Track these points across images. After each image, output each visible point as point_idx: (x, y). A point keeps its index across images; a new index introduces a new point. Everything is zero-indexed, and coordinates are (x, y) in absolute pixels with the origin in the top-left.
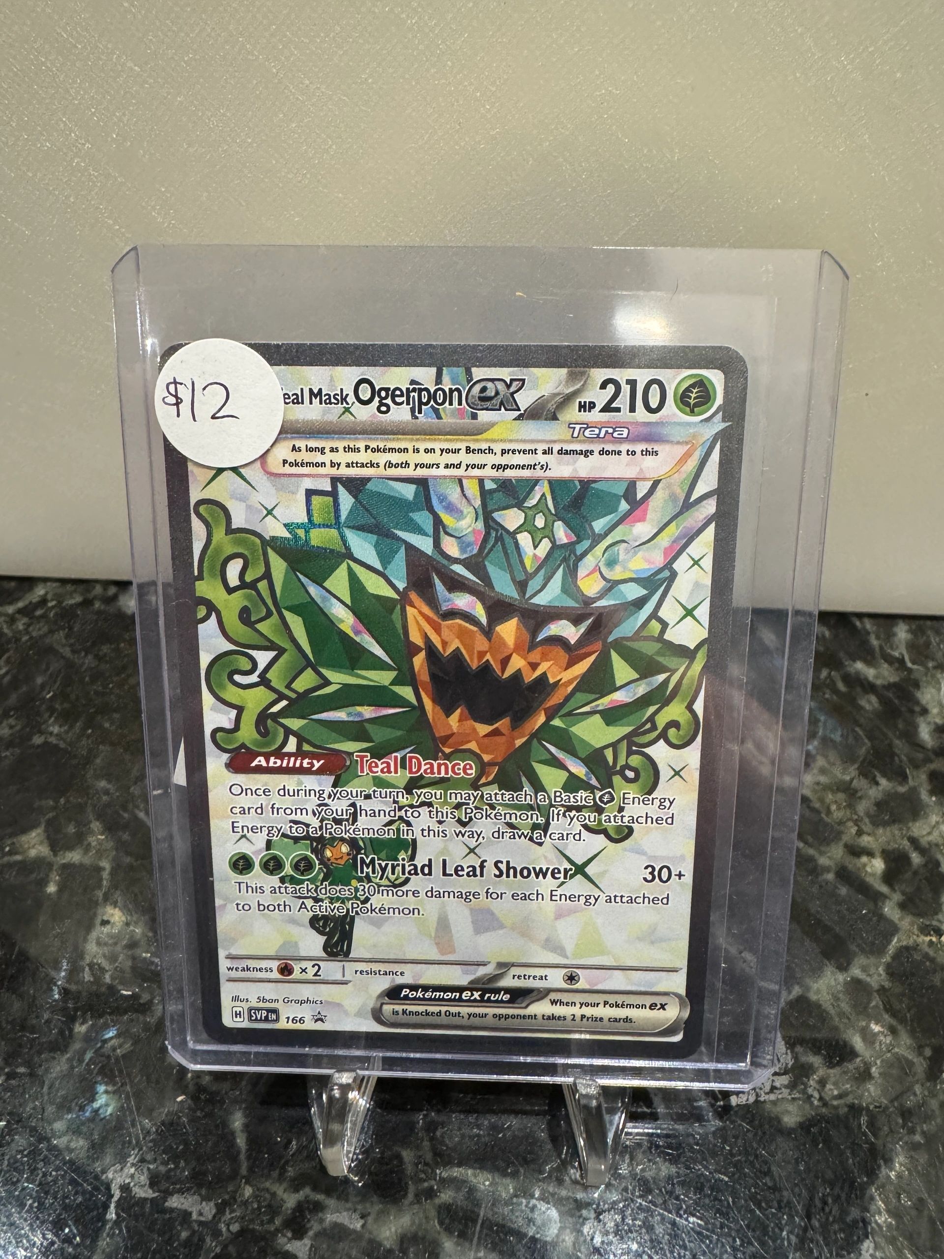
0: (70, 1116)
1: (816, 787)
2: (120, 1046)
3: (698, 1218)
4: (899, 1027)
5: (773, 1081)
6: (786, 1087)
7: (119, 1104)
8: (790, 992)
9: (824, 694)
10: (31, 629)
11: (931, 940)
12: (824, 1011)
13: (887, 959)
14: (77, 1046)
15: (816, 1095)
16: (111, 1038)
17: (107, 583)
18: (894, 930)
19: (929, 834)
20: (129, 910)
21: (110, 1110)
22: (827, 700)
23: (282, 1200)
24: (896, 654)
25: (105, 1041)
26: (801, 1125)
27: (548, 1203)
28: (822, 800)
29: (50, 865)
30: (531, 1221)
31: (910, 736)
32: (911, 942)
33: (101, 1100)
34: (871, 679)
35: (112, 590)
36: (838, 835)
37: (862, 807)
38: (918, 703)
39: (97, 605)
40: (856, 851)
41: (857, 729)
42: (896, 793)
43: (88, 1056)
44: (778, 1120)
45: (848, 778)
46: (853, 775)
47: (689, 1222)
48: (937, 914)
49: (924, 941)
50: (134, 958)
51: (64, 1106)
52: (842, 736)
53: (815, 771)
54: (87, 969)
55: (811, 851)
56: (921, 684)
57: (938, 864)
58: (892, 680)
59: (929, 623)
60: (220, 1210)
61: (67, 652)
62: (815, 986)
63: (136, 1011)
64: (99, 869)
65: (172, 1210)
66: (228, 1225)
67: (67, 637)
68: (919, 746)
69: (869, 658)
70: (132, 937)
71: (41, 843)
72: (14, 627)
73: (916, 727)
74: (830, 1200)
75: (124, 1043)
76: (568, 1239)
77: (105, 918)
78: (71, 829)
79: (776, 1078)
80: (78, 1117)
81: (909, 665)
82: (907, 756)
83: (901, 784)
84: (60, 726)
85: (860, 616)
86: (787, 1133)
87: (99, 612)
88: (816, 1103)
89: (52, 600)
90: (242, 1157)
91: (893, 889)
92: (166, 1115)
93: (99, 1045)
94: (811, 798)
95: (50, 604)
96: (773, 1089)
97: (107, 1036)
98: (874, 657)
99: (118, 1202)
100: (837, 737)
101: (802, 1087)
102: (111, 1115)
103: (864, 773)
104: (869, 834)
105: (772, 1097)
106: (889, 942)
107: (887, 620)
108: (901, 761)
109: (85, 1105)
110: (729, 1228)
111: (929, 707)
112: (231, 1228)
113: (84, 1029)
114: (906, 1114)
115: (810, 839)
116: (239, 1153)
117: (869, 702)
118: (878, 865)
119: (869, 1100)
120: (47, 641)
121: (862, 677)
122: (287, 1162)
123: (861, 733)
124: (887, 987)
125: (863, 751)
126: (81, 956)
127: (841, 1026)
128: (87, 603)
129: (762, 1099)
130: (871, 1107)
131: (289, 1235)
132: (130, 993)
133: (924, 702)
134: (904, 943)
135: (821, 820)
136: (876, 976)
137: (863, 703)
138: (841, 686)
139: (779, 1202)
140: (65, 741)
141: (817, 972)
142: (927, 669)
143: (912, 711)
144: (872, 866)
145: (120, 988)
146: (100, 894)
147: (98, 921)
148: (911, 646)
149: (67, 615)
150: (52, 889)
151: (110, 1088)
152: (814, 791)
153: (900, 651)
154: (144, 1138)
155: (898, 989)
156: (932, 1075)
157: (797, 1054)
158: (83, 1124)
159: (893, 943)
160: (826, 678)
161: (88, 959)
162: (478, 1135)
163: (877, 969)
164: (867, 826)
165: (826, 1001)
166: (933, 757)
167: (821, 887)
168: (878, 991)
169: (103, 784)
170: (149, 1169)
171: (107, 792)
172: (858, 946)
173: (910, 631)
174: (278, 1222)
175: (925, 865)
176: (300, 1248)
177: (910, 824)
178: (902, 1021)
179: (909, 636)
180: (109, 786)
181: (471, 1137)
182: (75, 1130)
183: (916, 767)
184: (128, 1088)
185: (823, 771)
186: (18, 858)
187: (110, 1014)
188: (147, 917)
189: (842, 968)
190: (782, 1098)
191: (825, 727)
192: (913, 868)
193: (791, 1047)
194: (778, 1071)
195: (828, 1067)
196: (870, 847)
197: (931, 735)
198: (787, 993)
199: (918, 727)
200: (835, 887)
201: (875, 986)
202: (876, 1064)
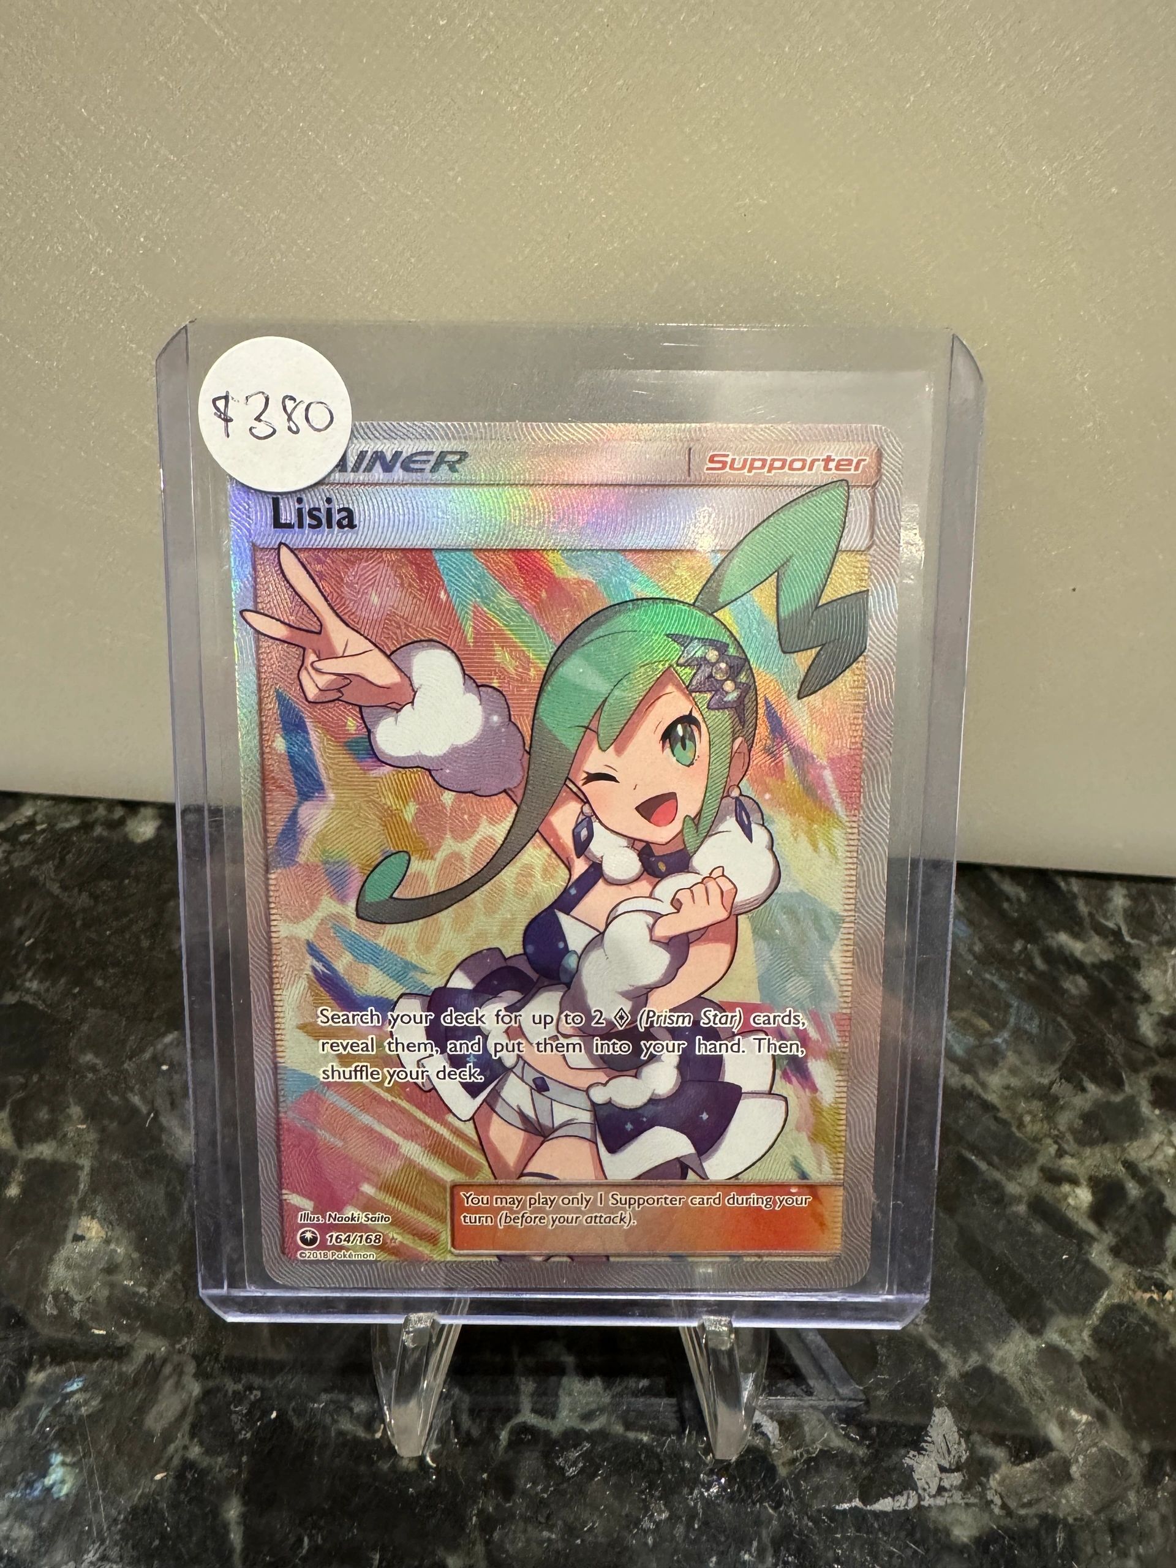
0: (13, 1495)
1: (1006, 1093)
2: (86, 1402)
4: (1108, 1411)
5: (941, 1479)
6: (959, 1488)
7: (79, 1482)
8: (965, 1361)
9: (1018, 972)
10: (12, 857)
11: (1151, 1297)
12: (1010, 1387)
13: (1093, 1320)
14: (29, 1400)
15: (998, 1501)
16: (73, 1393)
17: (112, 804)
18: (1102, 1281)
19: (1151, 1157)
20: (111, 1223)
21: (65, 1490)
22: (1021, 980)
24: (1110, 924)
25: (67, 1396)
26: (978, 1541)
28: (1011, 1109)
29: (13, 1161)
31: (1128, 1030)
32: (1125, 1300)
33: (56, 1474)
34: (1077, 954)
35: (119, 812)
36: (1033, 1155)
37: (1064, 1120)
38: (1137, 987)
39: (98, 831)
40: (1055, 1177)
41: (1059, 1019)
42: (1108, 1103)
43: (44, 1414)
44: (948, 1533)
45: (1045, 1081)
46: (1052, 1078)
48: (1159, 1263)
49: (1142, 1299)
50: (112, 1286)
51: (6, 1481)
52: (1040, 1027)
54: (50, 1298)
55: (997, 1175)
56: (1143, 963)
57: (1161, 1198)
58: (1105, 957)
59: (1153, 887)
61: (55, 889)
62: (1000, 1353)
63: (111, 1356)
64: (76, 1169)
67: (58, 868)
68: (1137, 1041)
69: (1077, 929)
70: (111, 1258)
71: (4, 1131)
73: (1136, 1018)
75: (91, 1398)
77: (79, 1232)
78: (43, 1115)
79: (944, 1475)
80: (23, 1496)
81: (1127, 939)
82: (1124, 1055)
83: (1114, 1091)
84: (41, 982)
85: (1066, 874)
86: (957, 1550)
87: (100, 839)
88: (997, 1511)
89: (42, 823)
90: (237, 1556)
91: (1103, 1229)
92: (140, 1497)
93: (58, 1401)
94: (999, 1106)
95: (39, 828)
96: (941, 1490)
97: (69, 1390)
98: (1082, 928)
100: (1033, 1027)
101: (980, 1489)
102: (67, 1495)
103: (1067, 1076)
104: (1072, 1156)
105: (940, 1502)
106: (1097, 1298)
107: (1100, 880)
108: (1115, 1061)
109: (34, 1481)
111: (1152, 993)
113: (40, 1378)
114: (1116, 1530)
115: (996, 1159)
116: (231, 1552)
117: (1077, 986)
118: (1083, 1196)
119: (1068, 1509)
120: (33, 872)
121: (1067, 953)
123: (1064, 1023)
124: (1093, 1358)
125: (1066, 1048)
126: (45, 1281)
127: (1033, 1409)
128: (86, 827)
129: (925, 1503)
130: (1070, 1520)
132: (103, 1333)
133: (1145, 986)
134: (1116, 1301)
135: (1010, 1135)
136: (1079, 1343)
137: (1067, 985)
138: (1039, 963)
140: (44, 1001)
141: (1001, 1334)
142: (1151, 944)
143: (1130, 999)
144: (1076, 1197)
145: (90, 1323)
146: (74, 1200)
147: (69, 1236)
148: (1131, 915)
149: (60, 841)
150: (13, 1191)
151: (68, 1460)
152: (1002, 1097)
153: (1116, 920)
154: (109, 1528)
155: (1107, 1360)
156: (1152, 1478)
157: (973, 1445)
158: (30, 1505)
159: (1102, 1300)
160: (1021, 952)
161: (52, 1287)
162: (549, 1540)
163: (1080, 1333)
164: (1070, 1145)
165: (1013, 1374)
166: (1157, 1058)
167: (1009, 1222)
168: (1081, 1364)
169: (89, 1058)
171: (93, 1069)
172: (1057, 1302)
173: (1129, 896)
175: (1145, 1199)
177: (1127, 1145)
178: (1111, 1404)
179: (1128, 903)
180: (98, 1061)
181: (540, 1543)
182: (18, 1514)
183: (1135, 1069)
184: (92, 1460)
185: (1014, 1071)
187: (76, 1360)
188: (133, 1233)
189: (1035, 1331)
190: (953, 1503)
191: (1018, 1014)
192: (1130, 1202)
193: (965, 1435)
194: (947, 1466)
195: (1014, 1464)
196: (1074, 1172)
197: (1154, 1030)
198: (960, 1362)
199: (1138, 1018)
200: (1028, 1223)
201: (1078, 1357)
202: (1077, 1461)
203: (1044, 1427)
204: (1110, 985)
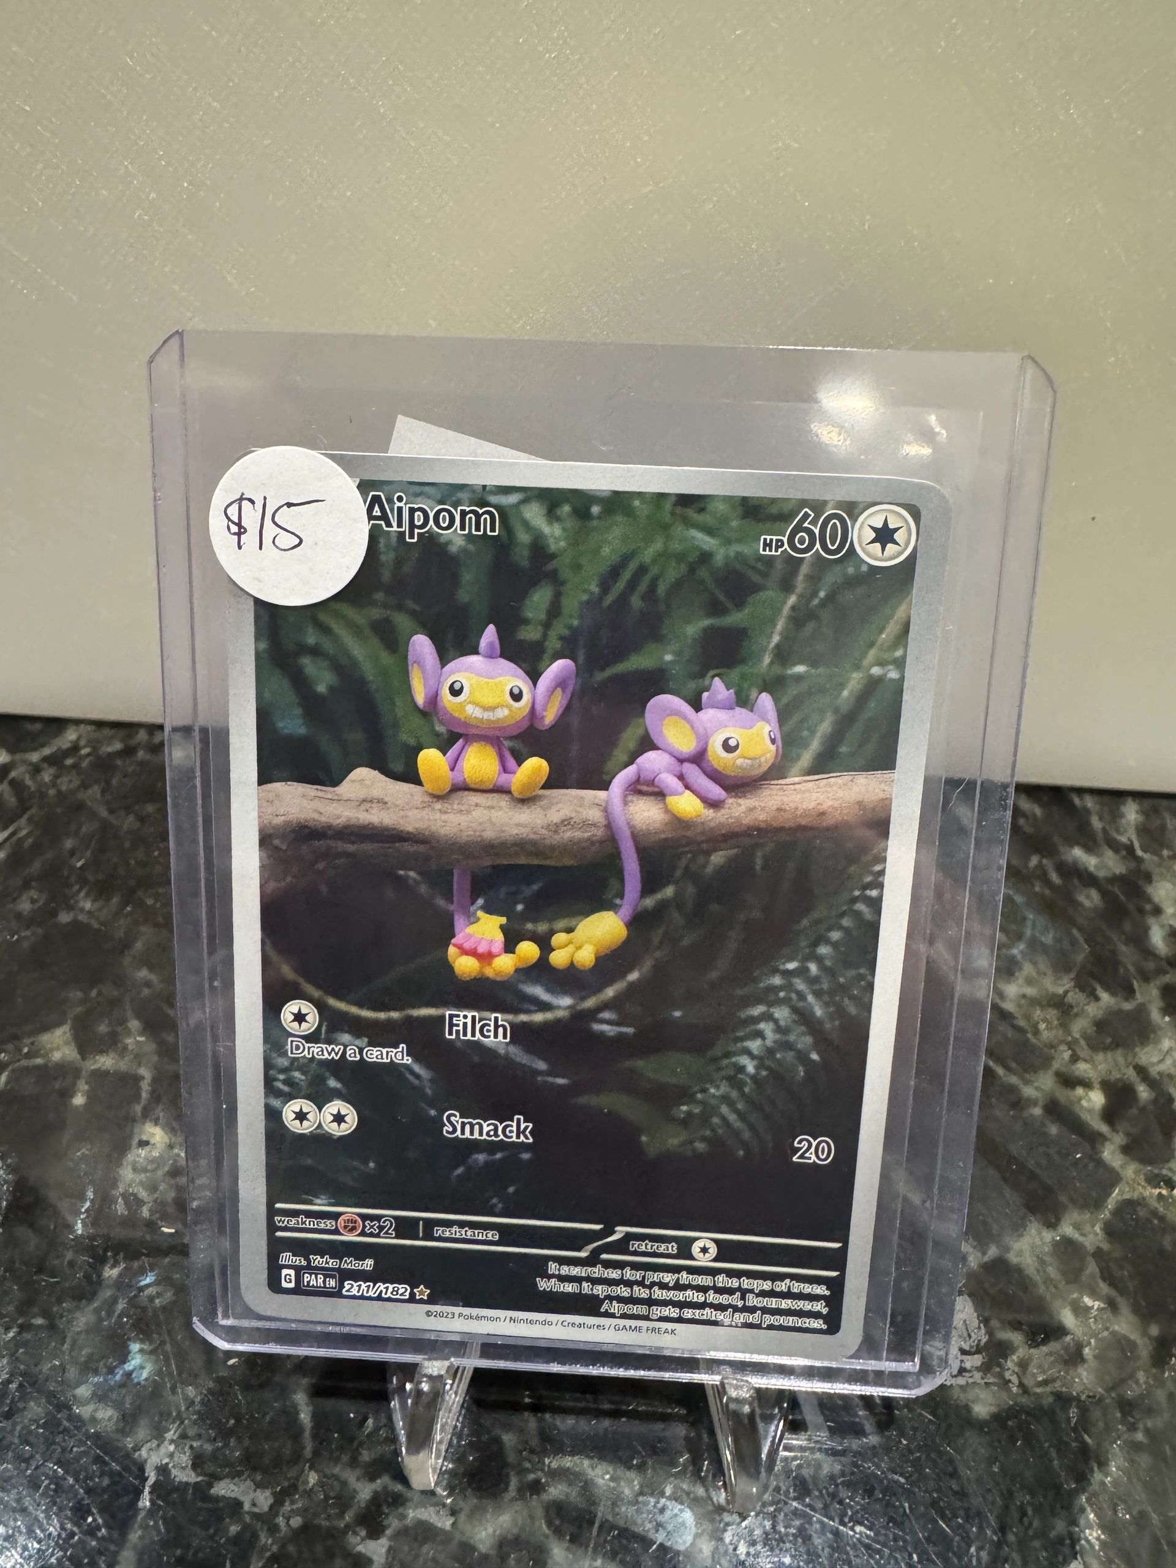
0: (96, 1379)
1: (1023, 1002)
2: (159, 1295)
3: (866, 1527)
4: (1119, 1298)
5: (962, 1361)
6: (978, 1369)
7: (157, 1368)
8: (984, 1253)
9: (1033, 886)
10: (59, 781)
11: (1160, 1194)
12: (1027, 1276)
13: (1105, 1214)
14: (107, 1293)
15: (1015, 1379)
16: (148, 1286)
17: (153, 728)
18: (1113, 1178)
19: (1161, 1061)
20: (173, 1129)
21: (145, 1375)
22: (1037, 894)
23: (354, 1490)
24: (1124, 839)
25: (141, 1289)
26: (996, 1417)
27: (682, 1503)
28: (1027, 1017)
29: (76, 1072)
30: (659, 1526)
31: (1140, 940)
32: (1136, 1195)
33: (135, 1361)
34: (1092, 869)
36: (1047, 1062)
37: (1079, 1027)
38: (1149, 900)
39: (141, 754)
40: (1069, 1081)
41: (1075, 931)
42: (1121, 1011)
43: (121, 1306)
44: (967, 1408)
45: (1061, 991)
46: (1067, 987)
47: (856, 1533)
48: (1168, 1160)
49: (1151, 1194)
50: (177, 1187)
51: (88, 1367)
52: (1055, 938)
53: (1021, 981)
54: (120, 1200)
55: (1013, 1080)
56: (1155, 877)
57: (1171, 1100)
58: (1117, 872)
59: (1165, 803)
60: (278, 1501)
61: (103, 813)
62: (1016, 1246)
63: (177, 1253)
64: (138, 1079)
65: (217, 1499)
66: (288, 1519)
67: (103, 791)
68: (1148, 952)
69: (1090, 844)
70: (175, 1161)
71: (67, 1043)
72: (39, 778)
73: (1146, 930)
74: (1030, 1512)
75: (164, 1292)
76: (706, 1548)
77: (144, 1138)
78: (103, 1028)
79: (964, 1357)
80: (106, 1380)
81: (1139, 853)
82: (1135, 966)
83: (1126, 999)
84: (94, 901)
85: (1081, 791)
86: (980, 1426)
87: (142, 764)
88: (1015, 1389)
89: (85, 747)
90: (307, 1433)
91: (1114, 1130)
92: (215, 1381)
93: (133, 1293)
94: (1015, 1014)
95: (84, 752)
96: (962, 1371)
97: (143, 1283)
98: (1095, 842)
99: (155, 1488)
100: (1048, 939)
101: (998, 1369)
102: (146, 1380)
103: (1084, 985)
104: (1086, 1061)
105: (961, 1381)
106: (1109, 1194)
107: (1115, 797)
108: (1127, 970)
109: (115, 1367)
110: (905, 1541)
111: (1162, 905)
112: (292, 1522)
113: (115, 1272)
114: (1127, 1407)
115: (1014, 1065)
116: (301, 1430)
117: (1089, 898)
118: (1096, 1099)
119: (1080, 1388)
120: (81, 796)
121: (1081, 867)
122: (361, 1444)
123: (1078, 936)
124: (1104, 1249)
125: (1080, 958)
126: (114, 1184)
127: (1048, 1297)
128: (128, 751)
129: (948, 1383)
130: (1083, 1397)
131: (363, 1533)
132: (173, 1231)
133: (1156, 900)
134: (1127, 1196)
135: (1028, 1040)
136: (1091, 1236)
137: (1081, 898)
138: (1055, 877)
139: (967, 1510)
140: (98, 920)
141: (1018, 1228)
142: (1162, 858)
143: (1141, 911)
144: (1090, 1100)
145: (159, 1222)
146: (138, 1109)
147: (135, 1142)
148: (1143, 831)
149: (104, 765)
150: (79, 1100)
151: (145, 1347)
152: (1020, 1006)
153: (1128, 835)
154: (187, 1409)
155: (1118, 1251)
156: (1160, 1359)
157: (992, 1330)
158: (112, 1389)
159: (1114, 1195)
160: (1037, 867)
161: (122, 1188)
163: (1093, 1227)
164: (1084, 1051)
165: (1029, 1264)
166: (1168, 968)
167: (1025, 1124)
168: (1094, 1254)
169: (143, 973)
170: (191, 1447)
171: (148, 984)
172: (1071, 1198)
173: (1141, 812)
174: (348, 1517)
175: (1155, 1101)
176: (376, 1550)
177: (1138, 1050)
178: (1122, 1292)
179: (1141, 818)
180: (151, 977)
182: (101, 1396)
183: (1146, 978)
184: (168, 1347)
185: (1029, 982)
186: (39, 1061)
187: (147, 1255)
189: (1052, 1225)
190: (974, 1383)
191: (1034, 926)
192: (1141, 1105)
193: (986, 1321)
194: (967, 1348)
195: (1030, 1346)
196: (1086, 1075)
197: (1163, 941)
198: (979, 1255)
199: (1150, 928)
200: (1043, 1124)
201: (1090, 1248)
202: (1089, 1343)
203: (1059, 1313)
204: (1122, 897)
